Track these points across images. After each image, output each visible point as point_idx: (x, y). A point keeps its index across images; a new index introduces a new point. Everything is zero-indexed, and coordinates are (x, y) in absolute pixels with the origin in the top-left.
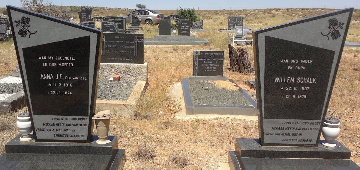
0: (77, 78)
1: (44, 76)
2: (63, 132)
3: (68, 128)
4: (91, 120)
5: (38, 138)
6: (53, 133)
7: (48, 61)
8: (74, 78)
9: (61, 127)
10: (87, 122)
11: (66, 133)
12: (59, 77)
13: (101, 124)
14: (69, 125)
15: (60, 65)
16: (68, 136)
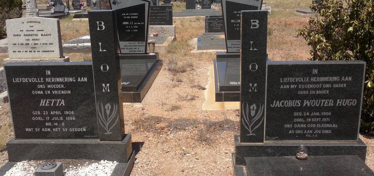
0: (140, 23)
1: (125, 23)
2: (133, 50)
3: (136, 47)
4: (146, 43)
5: (122, 53)
6: (129, 50)
7: (126, 16)
8: (138, 23)
9: (133, 47)
10: (145, 44)
11: (135, 50)
12: (131, 23)
13: (151, 45)
14: (136, 46)
15: (132, 17)
16: (136, 51)
